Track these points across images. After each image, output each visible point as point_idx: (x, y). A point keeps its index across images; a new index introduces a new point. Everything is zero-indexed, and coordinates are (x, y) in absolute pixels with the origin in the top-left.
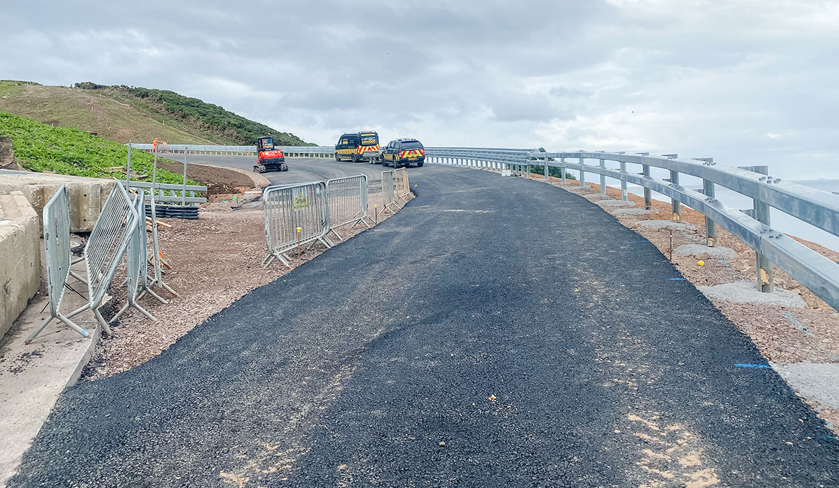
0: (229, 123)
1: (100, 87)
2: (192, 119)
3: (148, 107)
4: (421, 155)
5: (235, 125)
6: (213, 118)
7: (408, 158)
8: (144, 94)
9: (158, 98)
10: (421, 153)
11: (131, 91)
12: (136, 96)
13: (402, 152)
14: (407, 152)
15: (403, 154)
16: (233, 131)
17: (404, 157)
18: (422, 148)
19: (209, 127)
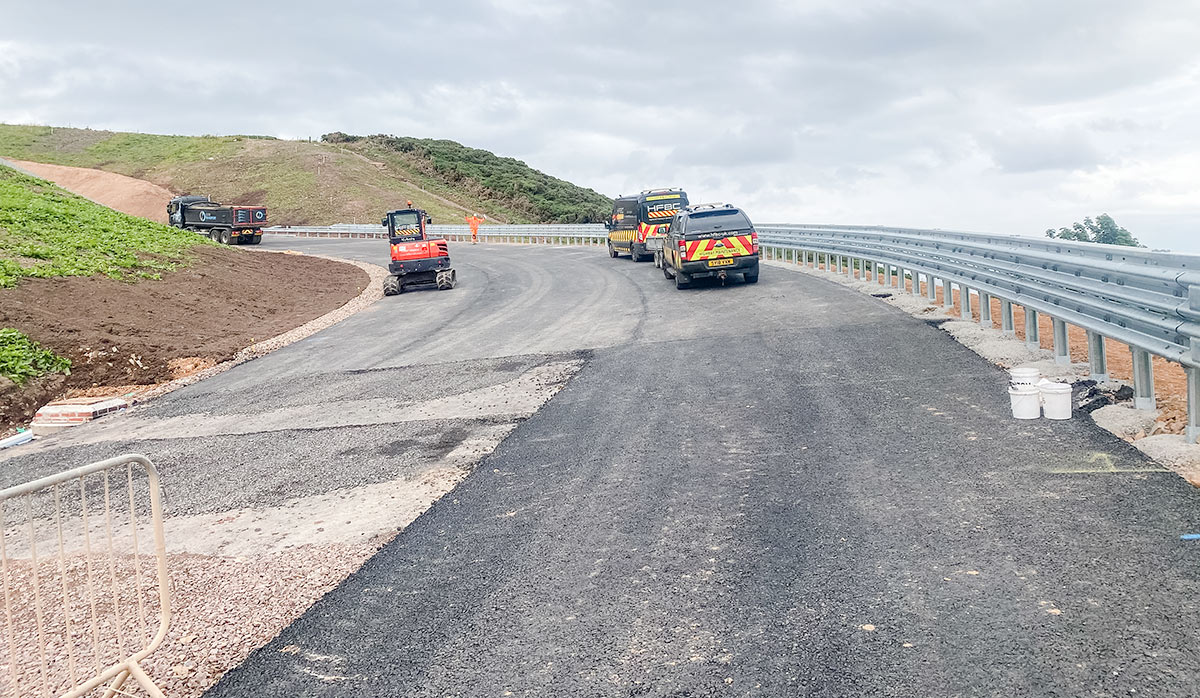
0: (521, 186)
1: (354, 139)
2: (469, 181)
3: (409, 166)
4: (744, 252)
5: (530, 190)
6: (499, 178)
7: (706, 260)
8: (406, 146)
9: (425, 151)
10: (746, 245)
11: (390, 142)
12: (397, 150)
13: (689, 244)
14: (704, 244)
15: (692, 251)
16: (524, 200)
17: (696, 257)
18: (750, 231)
19: (490, 194)
